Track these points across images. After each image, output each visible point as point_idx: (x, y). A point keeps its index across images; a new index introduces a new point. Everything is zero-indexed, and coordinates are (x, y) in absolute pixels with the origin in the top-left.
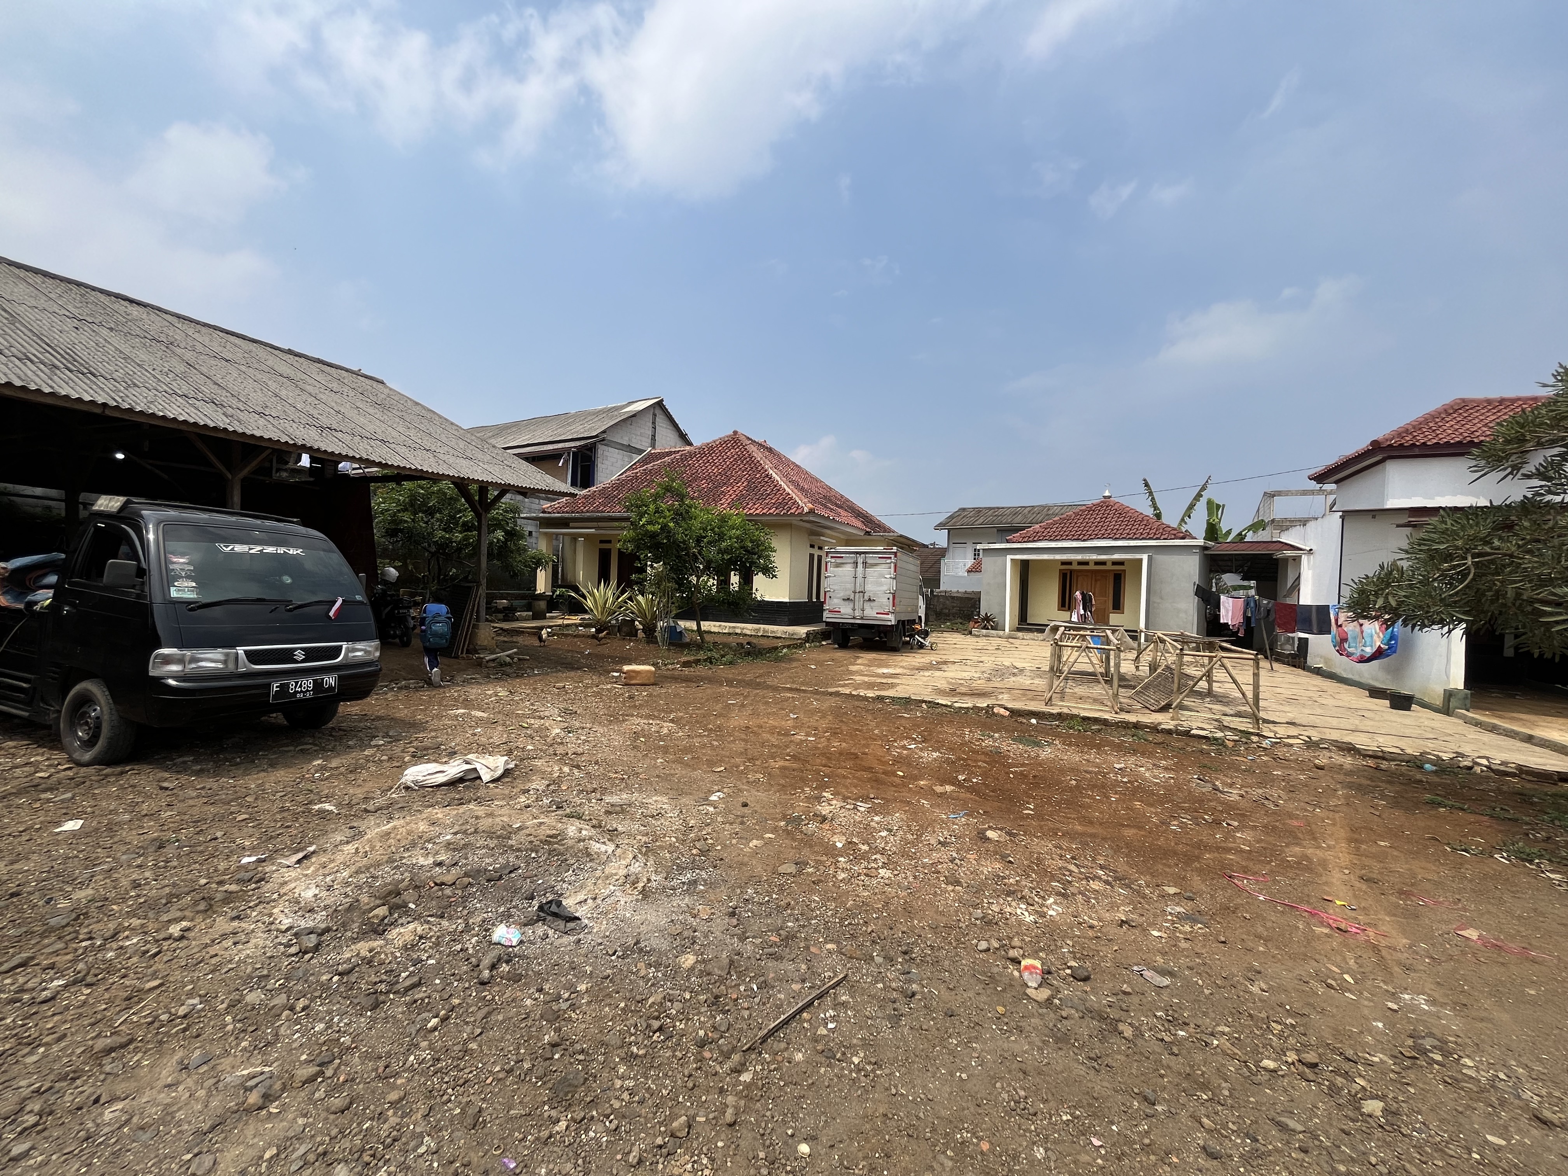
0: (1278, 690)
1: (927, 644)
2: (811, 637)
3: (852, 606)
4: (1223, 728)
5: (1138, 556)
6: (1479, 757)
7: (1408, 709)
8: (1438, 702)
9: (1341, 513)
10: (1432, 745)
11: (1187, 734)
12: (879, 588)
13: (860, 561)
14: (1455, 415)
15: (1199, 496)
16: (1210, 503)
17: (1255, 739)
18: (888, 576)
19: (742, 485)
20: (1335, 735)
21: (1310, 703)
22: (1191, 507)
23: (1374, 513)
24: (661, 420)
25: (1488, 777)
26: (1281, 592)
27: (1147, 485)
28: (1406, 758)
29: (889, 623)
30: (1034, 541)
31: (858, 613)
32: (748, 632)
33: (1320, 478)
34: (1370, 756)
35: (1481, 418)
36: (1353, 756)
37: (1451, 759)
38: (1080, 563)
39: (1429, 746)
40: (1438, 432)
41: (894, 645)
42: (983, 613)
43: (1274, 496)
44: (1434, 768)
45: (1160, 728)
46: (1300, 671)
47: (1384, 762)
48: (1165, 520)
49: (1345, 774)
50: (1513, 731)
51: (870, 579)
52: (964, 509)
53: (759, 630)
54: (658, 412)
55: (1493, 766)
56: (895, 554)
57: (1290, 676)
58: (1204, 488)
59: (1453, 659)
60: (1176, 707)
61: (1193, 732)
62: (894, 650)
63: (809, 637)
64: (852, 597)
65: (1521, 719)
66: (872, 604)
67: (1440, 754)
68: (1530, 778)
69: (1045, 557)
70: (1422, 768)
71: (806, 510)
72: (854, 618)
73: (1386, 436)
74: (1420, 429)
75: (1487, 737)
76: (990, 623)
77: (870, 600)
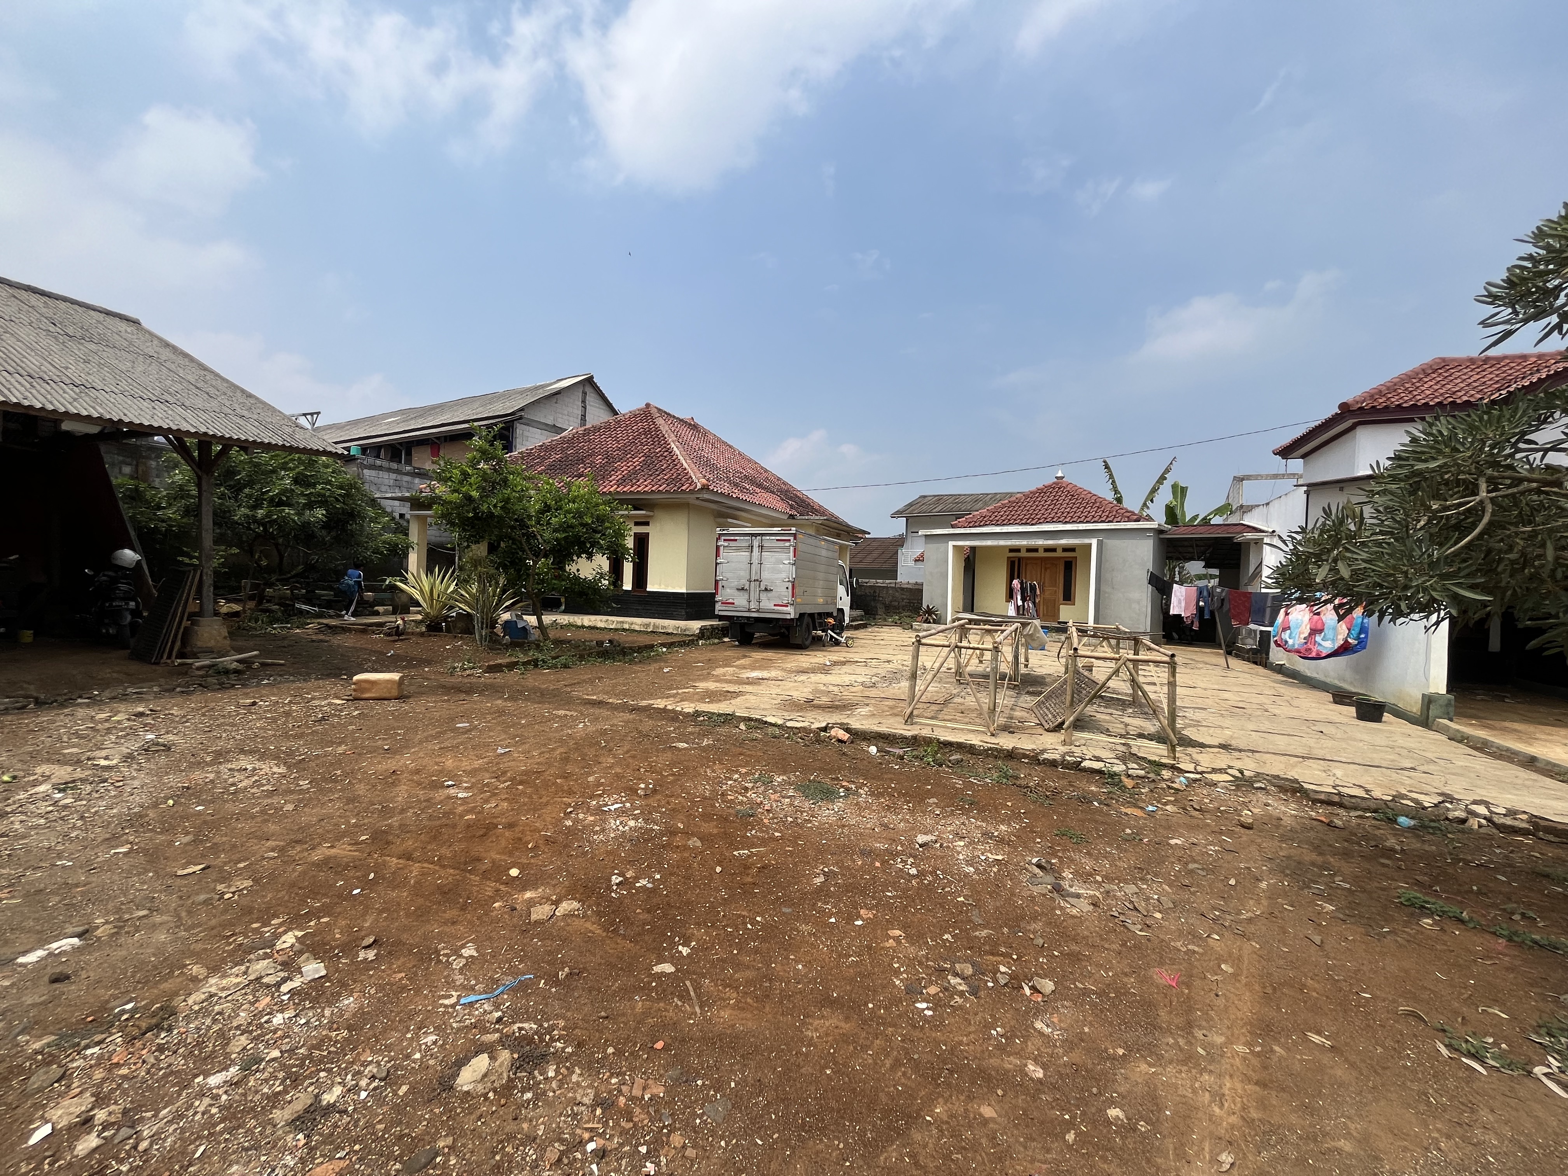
0: (1226, 695)
1: (843, 640)
2: (707, 634)
3: (747, 596)
4: (1128, 757)
5: (1086, 541)
6: (1475, 802)
7: (1378, 719)
8: (1415, 708)
9: (1305, 488)
10: (1408, 782)
11: (1076, 766)
12: (777, 576)
13: (756, 544)
14: (1434, 375)
15: (1162, 478)
16: (1174, 487)
17: (1166, 774)
18: (786, 562)
19: (638, 461)
20: (1276, 767)
21: (1259, 713)
22: (1154, 490)
23: (1342, 485)
24: (591, 398)
25: (1491, 837)
26: (1244, 580)
27: (1107, 467)
28: (1373, 806)
29: (788, 617)
30: (980, 526)
31: (753, 606)
32: (637, 628)
33: (1285, 452)
34: (1322, 802)
35: (1464, 377)
36: (1299, 802)
37: (1436, 805)
38: (1030, 550)
39: (1404, 784)
40: (1415, 393)
41: (799, 641)
42: (925, 606)
43: (1242, 480)
44: (1412, 823)
45: (1042, 757)
46: (1260, 670)
47: (1342, 812)
48: (1126, 504)
49: (1283, 838)
50: (1508, 750)
51: (767, 565)
52: (925, 497)
53: (648, 625)
54: (589, 390)
55: (1496, 819)
56: (795, 535)
57: (1247, 676)
58: (1167, 471)
59: (1433, 656)
60: (1069, 727)
61: (1086, 764)
62: (800, 647)
63: (703, 634)
64: (747, 587)
65: (1515, 730)
66: (770, 594)
67: (1421, 797)
68: (1551, 838)
69: (989, 543)
70: (1395, 822)
71: (699, 486)
72: (749, 611)
73: (1358, 399)
74: (1395, 390)
75: (1481, 763)
76: (932, 616)
77: (766, 589)
